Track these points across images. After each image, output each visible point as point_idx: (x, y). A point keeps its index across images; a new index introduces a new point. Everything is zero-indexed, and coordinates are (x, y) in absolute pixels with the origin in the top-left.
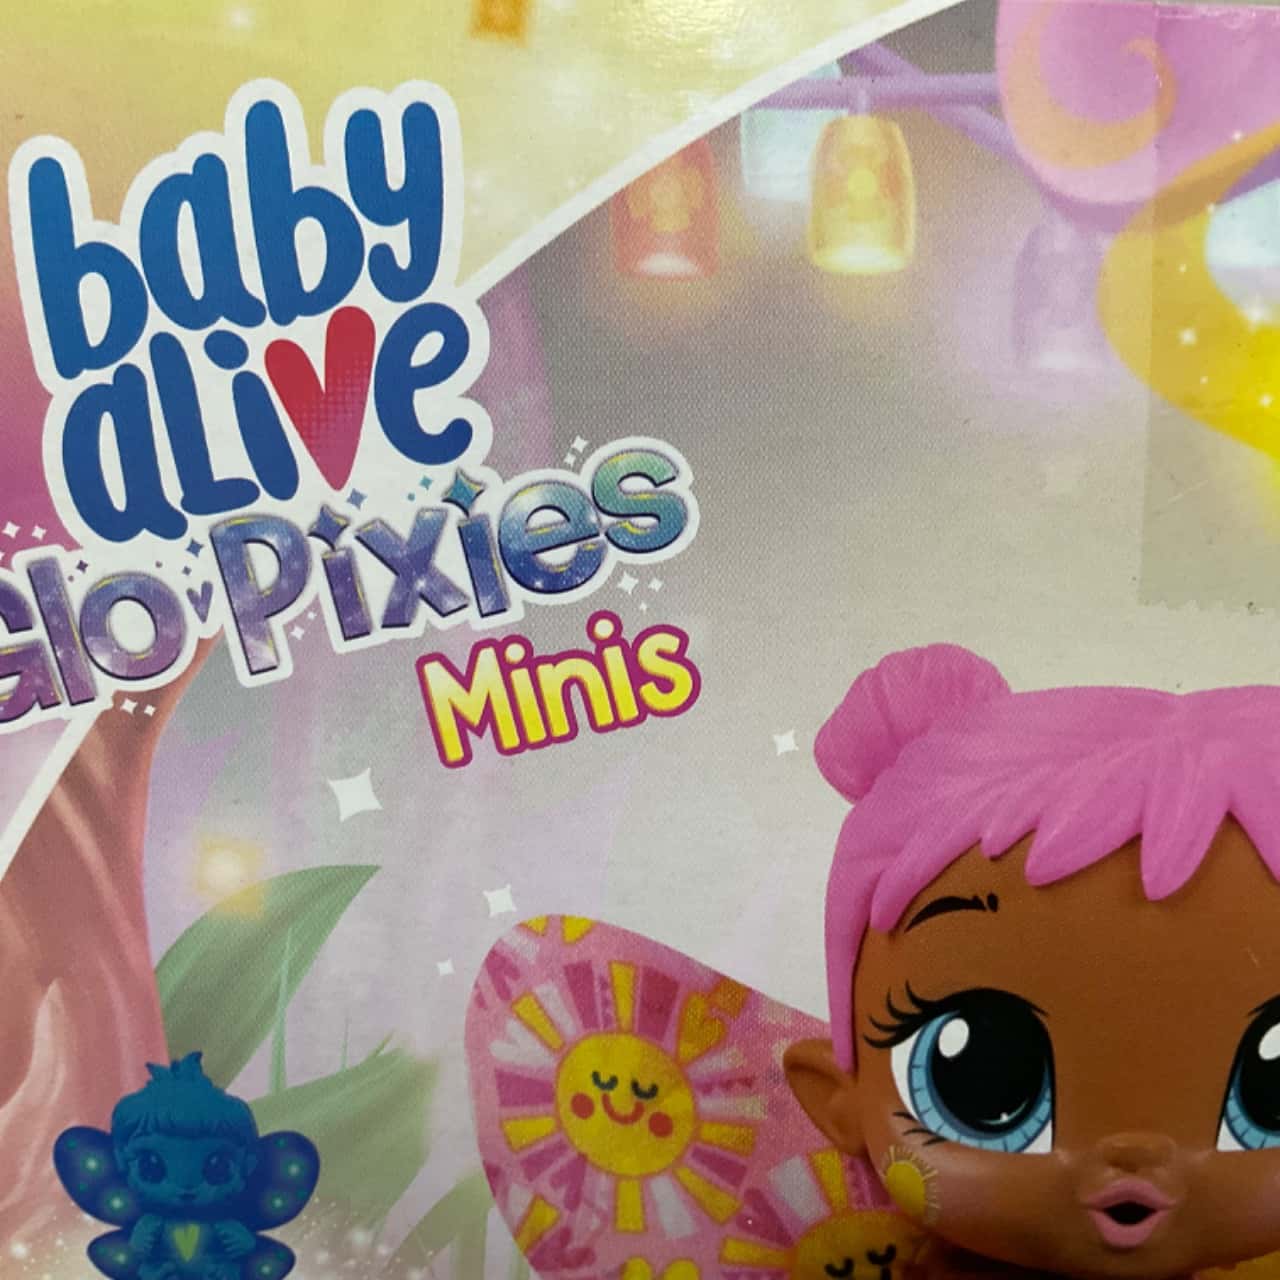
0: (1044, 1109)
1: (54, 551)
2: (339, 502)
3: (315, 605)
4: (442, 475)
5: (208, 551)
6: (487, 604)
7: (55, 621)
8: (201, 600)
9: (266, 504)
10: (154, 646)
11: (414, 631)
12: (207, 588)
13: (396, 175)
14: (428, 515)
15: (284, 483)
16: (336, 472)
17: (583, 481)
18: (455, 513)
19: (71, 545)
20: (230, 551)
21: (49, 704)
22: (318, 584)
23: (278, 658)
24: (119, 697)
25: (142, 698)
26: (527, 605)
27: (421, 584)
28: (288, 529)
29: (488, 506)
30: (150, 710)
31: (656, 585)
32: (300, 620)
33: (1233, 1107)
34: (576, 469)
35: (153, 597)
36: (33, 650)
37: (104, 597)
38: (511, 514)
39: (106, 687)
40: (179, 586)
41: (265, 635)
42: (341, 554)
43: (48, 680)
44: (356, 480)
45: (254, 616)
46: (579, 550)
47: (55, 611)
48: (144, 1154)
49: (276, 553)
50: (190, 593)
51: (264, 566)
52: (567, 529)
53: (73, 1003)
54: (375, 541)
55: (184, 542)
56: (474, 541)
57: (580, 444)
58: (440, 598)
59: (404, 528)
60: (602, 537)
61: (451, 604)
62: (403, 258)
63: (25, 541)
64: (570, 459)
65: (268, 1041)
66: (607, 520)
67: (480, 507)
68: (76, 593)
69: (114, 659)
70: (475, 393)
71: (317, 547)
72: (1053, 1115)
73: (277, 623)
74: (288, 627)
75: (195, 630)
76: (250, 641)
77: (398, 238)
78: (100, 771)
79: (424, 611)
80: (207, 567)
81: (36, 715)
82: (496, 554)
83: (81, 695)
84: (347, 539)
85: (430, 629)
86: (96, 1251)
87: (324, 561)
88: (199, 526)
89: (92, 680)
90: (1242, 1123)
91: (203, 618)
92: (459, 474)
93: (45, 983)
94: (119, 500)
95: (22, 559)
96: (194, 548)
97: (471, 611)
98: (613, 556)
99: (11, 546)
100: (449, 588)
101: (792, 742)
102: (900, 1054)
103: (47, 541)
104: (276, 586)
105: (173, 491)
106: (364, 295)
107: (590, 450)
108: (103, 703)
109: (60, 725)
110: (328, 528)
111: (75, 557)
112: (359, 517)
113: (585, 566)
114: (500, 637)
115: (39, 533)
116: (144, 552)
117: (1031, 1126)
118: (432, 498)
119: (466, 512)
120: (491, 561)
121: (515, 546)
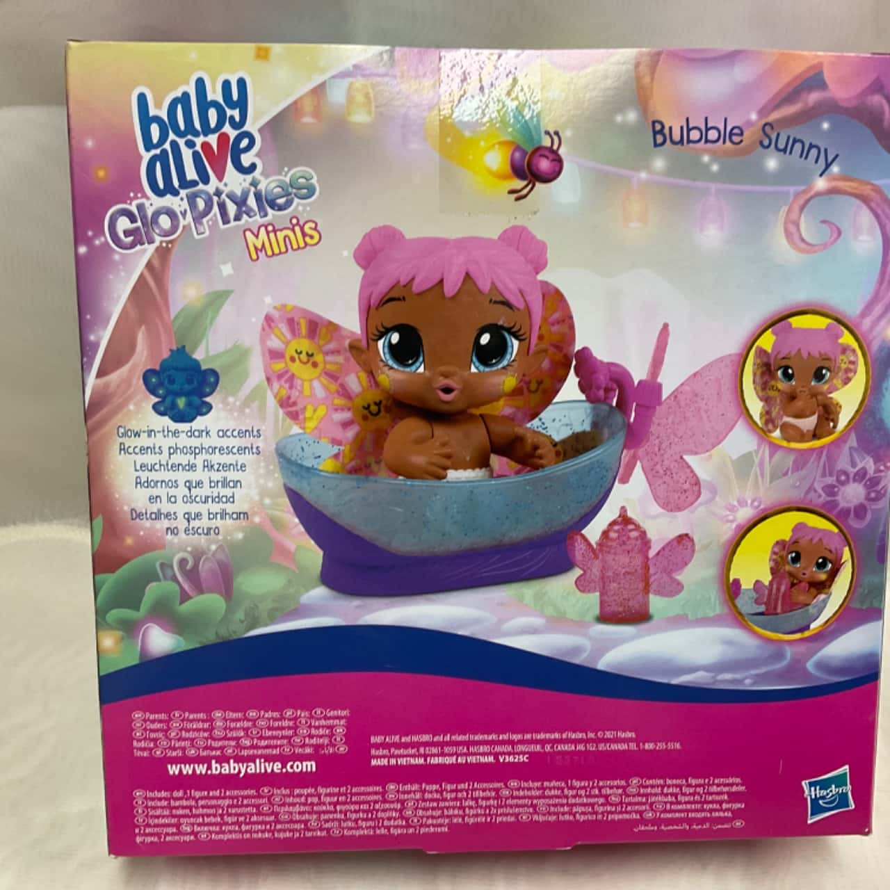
0: (421, 359)
1: (143, 200)
2: (221, 186)
3: (215, 215)
4: (249, 178)
5: (185, 200)
6: (262, 214)
7: (144, 220)
8: (184, 214)
9: (201, 186)
10: (171, 227)
11: (242, 222)
12: (185, 211)
13: (235, 96)
14: (245, 189)
15: (206, 180)
16: (220, 177)
17: (287, 180)
18: (253, 189)
19: (148, 198)
20: (192, 200)
21: (142, 244)
22: (216, 209)
23: (204, 229)
24: (161, 242)
25: (168, 242)
26: (273, 215)
27: (244, 209)
28: (207, 193)
29: (262, 187)
30: (170, 246)
31: (308, 209)
32: (211, 219)
33: (474, 359)
34: (286, 176)
35: (171, 213)
36: (138, 229)
37: (157, 214)
38: (268, 188)
39: (158, 239)
40: (178, 210)
41: (201, 224)
42: (222, 200)
43: (141, 236)
44: (226, 179)
45: (198, 219)
46: (287, 200)
47: (143, 218)
48: (169, 376)
49: (205, 201)
50: (181, 212)
51: (201, 204)
52: (283, 193)
53: (148, 331)
54: (231, 197)
55: (179, 198)
56: (258, 196)
57: (286, 169)
58: (249, 213)
59: (239, 193)
60: (293, 195)
61: (252, 214)
62: (237, 119)
63: (136, 198)
64: (284, 173)
65: (204, 343)
66: (294, 191)
67: (259, 187)
68: (150, 213)
69: (160, 231)
70: (258, 155)
71: (215, 199)
72: (424, 360)
73: (205, 220)
74: (208, 222)
75: (182, 223)
76: (197, 225)
77: (236, 113)
78: (156, 263)
79: (245, 216)
80: (185, 205)
81: (139, 247)
82: (264, 200)
83: (151, 242)
84: (223, 196)
85: (247, 221)
86: (155, 407)
87: (218, 202)
88: (183, 193)
89: (153, 236)
90: (477, 364)
91: (184, 218)
92: (253, 178)
93: (141, 326)
94: (161, 186)
95: (135, 203)
96: (182, 199)
97: (258, 217)
98: (296, 201)
99: (132, 200)
100: (251, 210)
101: (347, 254)
102: (380, 343)
103: (142, 197)
104: (204, 209)
105: (176, 183)
106: (227, 128)
107: (289, 170)
108: (157, 244)
109: (145, 251)
110: (218, 193)
111: (150, 202)
112: (226, 190)
113: (289, 203)
114: (266, 223)
115: (139, 195)
116: (168, 201)
117: (418, 364)
118: (246, 185)
119: (256, 187)
120: (263, 203)
121: (269, 198)
